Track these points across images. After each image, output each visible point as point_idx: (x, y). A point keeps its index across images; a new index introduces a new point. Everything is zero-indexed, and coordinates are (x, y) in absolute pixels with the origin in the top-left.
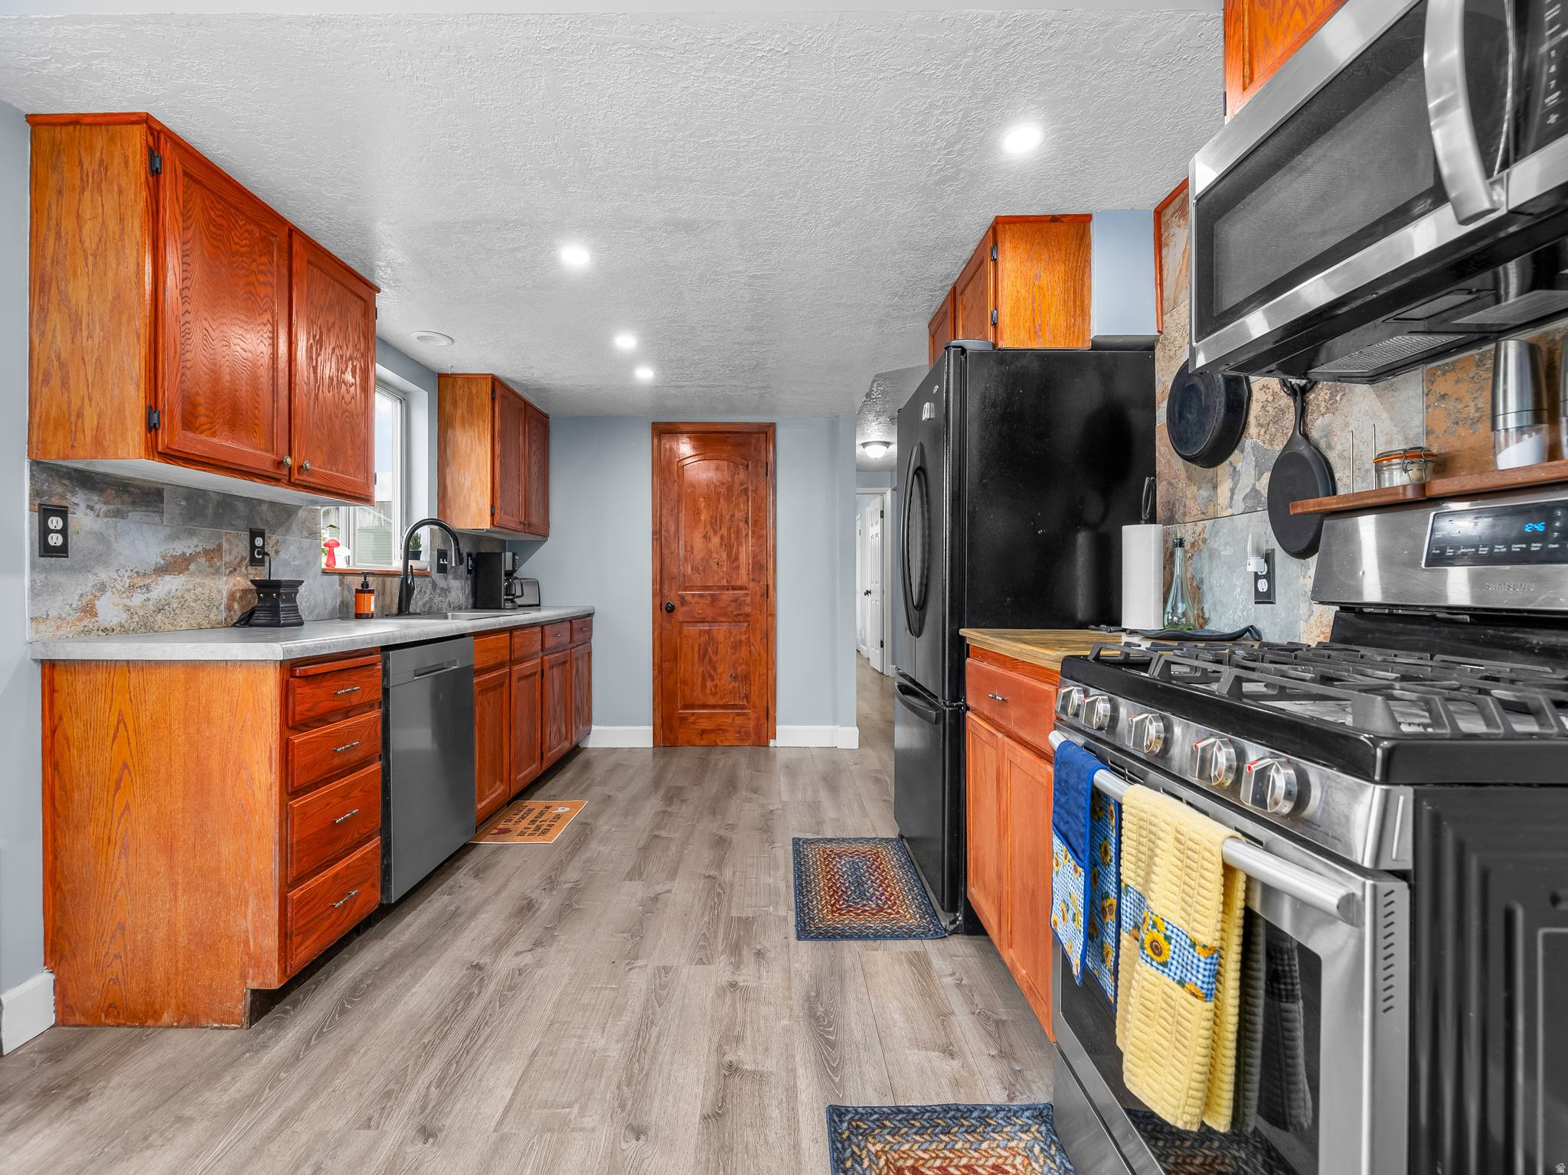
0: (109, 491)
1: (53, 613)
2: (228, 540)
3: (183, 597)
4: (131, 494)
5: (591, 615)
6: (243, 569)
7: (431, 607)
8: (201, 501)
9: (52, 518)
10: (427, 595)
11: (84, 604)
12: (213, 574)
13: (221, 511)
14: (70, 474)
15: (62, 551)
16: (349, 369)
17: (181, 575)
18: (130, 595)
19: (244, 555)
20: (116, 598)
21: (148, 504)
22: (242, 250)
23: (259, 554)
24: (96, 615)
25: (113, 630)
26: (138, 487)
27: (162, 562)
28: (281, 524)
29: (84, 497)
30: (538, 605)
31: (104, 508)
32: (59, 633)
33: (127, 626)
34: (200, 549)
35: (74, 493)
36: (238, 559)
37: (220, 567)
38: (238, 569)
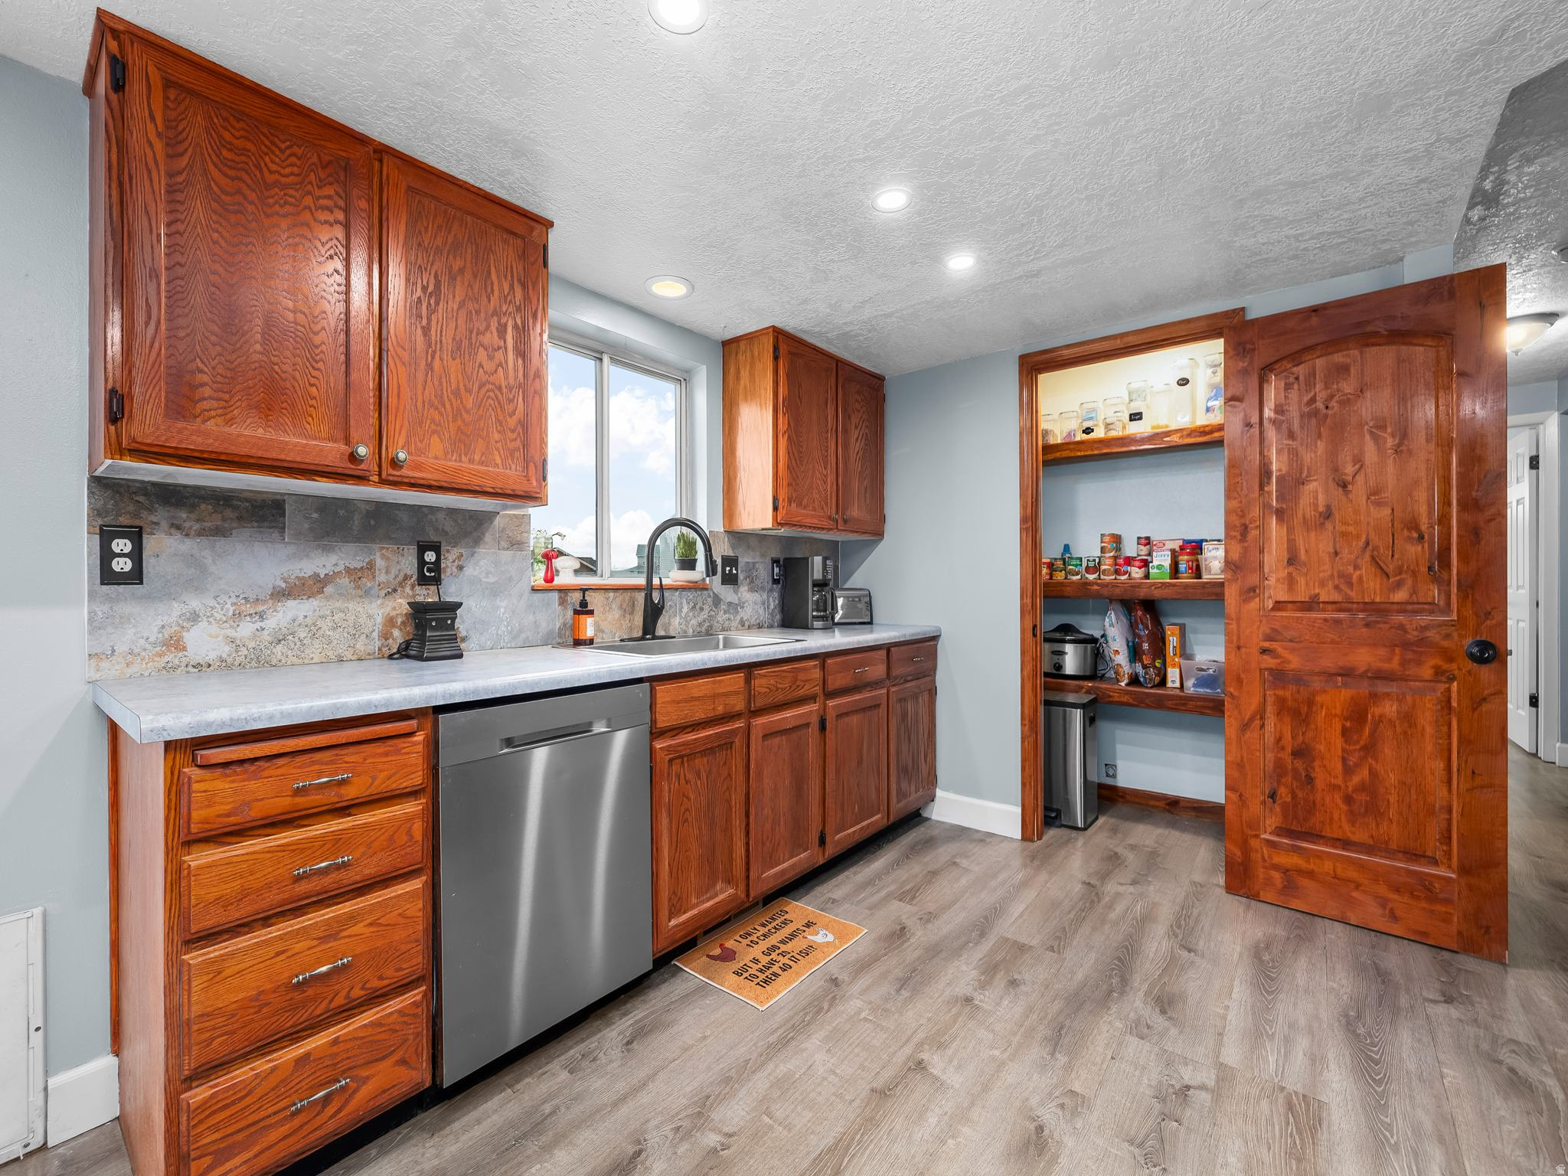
0: (203, 506)
1: (121, 648)
2: (383, 556)
3: (314, 624)
4: (235, 508)
5: (935, 638)
6: (408, 590)
7: (711, 627)
8: (342, 512)
9: (116, 541)
10: (706, 612)
11: (167, 636)
12: (361, 597)
13: (372, 522)
14: (146, 488)
15: (136, 576)
16: (493, 329)
17: (311, 600)
18: (235, 625)
19: (409, 573)
20: (214, 629)
21: (262, 520)
22: (283, 180)
23: (429, 570)
24: (184, 649)
25: (209, 666)
26: (247, 500)
27: (283, 585)
28: (467, 534)
29: (166, 515)
30: (871, 623)
31: (196, 526)
32: (129, 671)
33: (230, 660)
34: (341, 568)
35: (151, 510)
36: (401, 578)
37: (370, 588)
38: (399, 590)
